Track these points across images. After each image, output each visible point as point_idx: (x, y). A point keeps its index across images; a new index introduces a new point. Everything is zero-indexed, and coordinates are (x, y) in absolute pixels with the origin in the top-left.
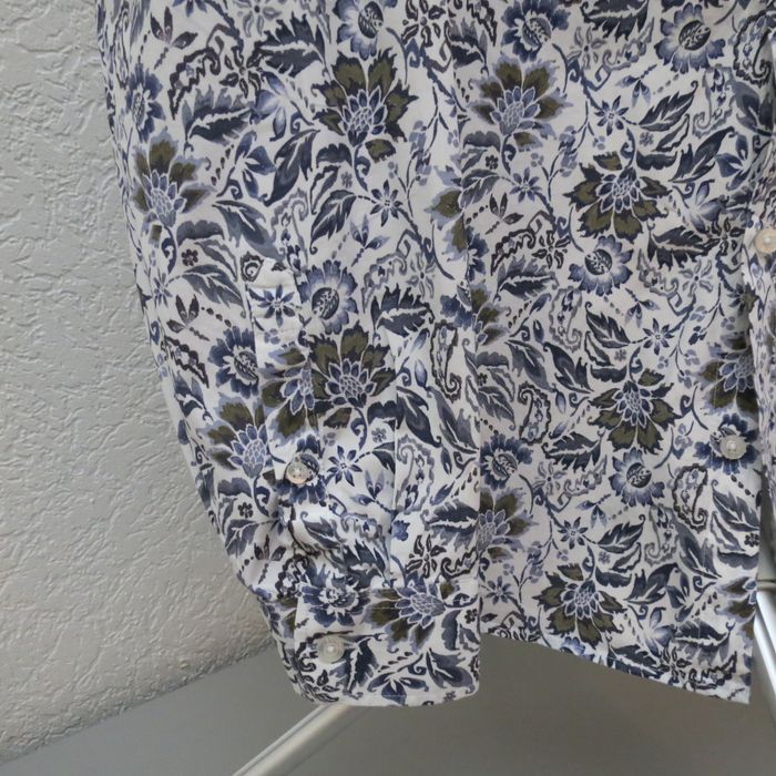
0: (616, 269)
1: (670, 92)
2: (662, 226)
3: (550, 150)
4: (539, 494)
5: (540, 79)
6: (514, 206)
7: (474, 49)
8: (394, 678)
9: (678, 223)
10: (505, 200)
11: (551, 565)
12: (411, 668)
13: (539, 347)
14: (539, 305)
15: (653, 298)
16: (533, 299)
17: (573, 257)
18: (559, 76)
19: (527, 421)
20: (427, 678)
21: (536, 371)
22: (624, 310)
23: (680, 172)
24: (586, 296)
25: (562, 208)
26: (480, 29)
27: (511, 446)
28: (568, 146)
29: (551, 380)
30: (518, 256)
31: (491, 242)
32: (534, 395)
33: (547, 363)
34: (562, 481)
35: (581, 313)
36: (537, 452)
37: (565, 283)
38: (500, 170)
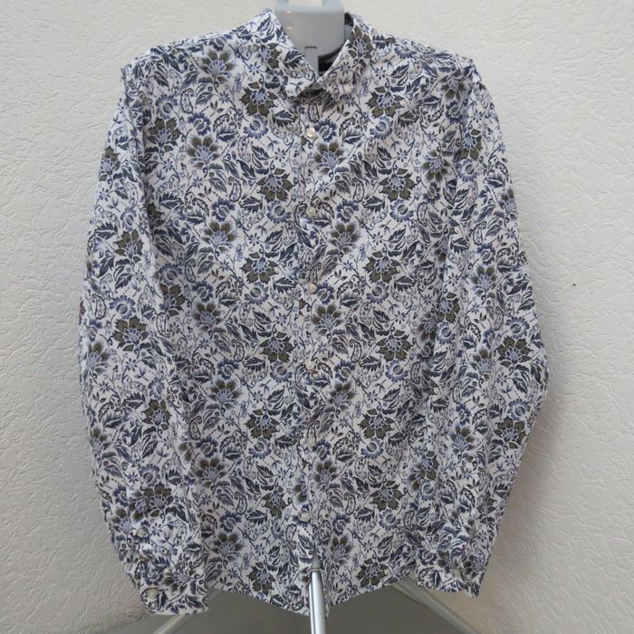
0: (266, 449)
1: (276, 389)
2: (278, 435)
3: (237, 409)
4: (246, 535)
5: (232, 385)
6: (226, 428)
7: (207, 378)
8: (174, 605)
9: (283, 434)
10: (223, 427)
11: (253, 562)
12: (180, 601)
13: (240, 478)
14: (239, 463)
15: (280, 459)
16: (237, 461)
17: (250, 445)
18: (238, 383)
19: (238, 506)
20: (185, 604)
21: (240, 487)
22: (271, 464)
23: (282, 416)
24: (256, 459)
25: (244, 428)
26: (209, 371)
27: (233, 516)
28: (243, 407)
29: (246, 490)
30: (230, 446)
31: (219, 441)
32: (241, 496)
33: (244, 484)
34: (254, 529)
35: (255, 465)
36: (243, 518)
37: (247, 455)
38: (220, 416)
